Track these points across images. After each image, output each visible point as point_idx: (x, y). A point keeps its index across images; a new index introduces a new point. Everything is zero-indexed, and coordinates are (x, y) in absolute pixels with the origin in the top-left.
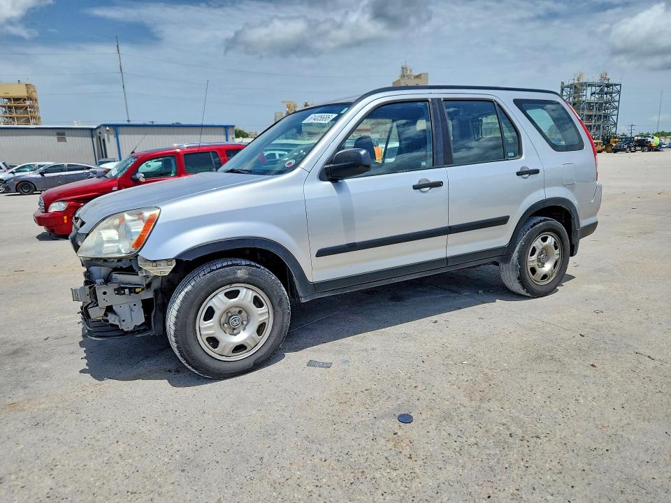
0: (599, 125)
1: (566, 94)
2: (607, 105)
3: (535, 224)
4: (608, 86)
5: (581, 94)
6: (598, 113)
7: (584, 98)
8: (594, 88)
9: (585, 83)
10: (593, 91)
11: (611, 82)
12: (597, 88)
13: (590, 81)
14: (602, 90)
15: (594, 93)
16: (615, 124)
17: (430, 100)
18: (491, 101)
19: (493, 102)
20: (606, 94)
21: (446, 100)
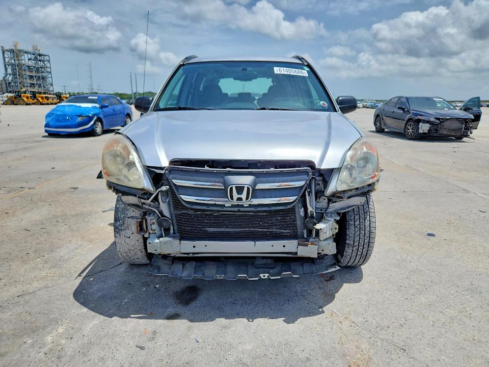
0: (40, 84)
1: (7, 56)
2: (43, 70)
4: (40, 55)
5: (20, 58)
6: (37, 75)
7: (23, 62)
8: (29, 55)
9: (22, 50)
10: (30, 57)
11: (41, 52)
12: (33, 56)
13: (26, 49)
14: (36, 58)
15: (31, 59)
16: (52, 85)
20: (40, 61)
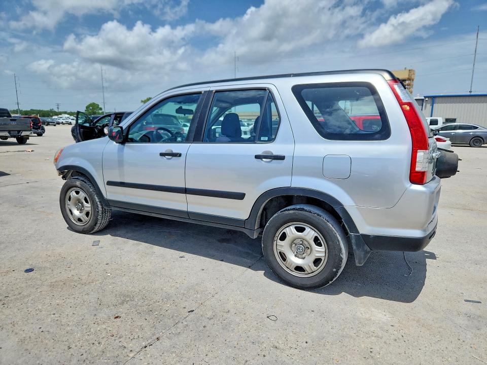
3: (302, 209)
17: (203, 92)
18: (264, 89)
19: (266, 90)
21: (217, 91)
